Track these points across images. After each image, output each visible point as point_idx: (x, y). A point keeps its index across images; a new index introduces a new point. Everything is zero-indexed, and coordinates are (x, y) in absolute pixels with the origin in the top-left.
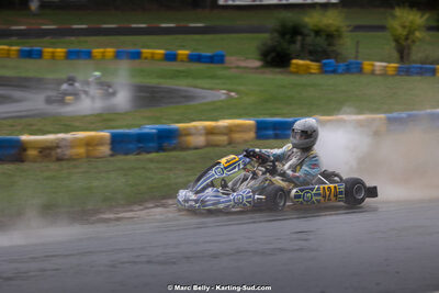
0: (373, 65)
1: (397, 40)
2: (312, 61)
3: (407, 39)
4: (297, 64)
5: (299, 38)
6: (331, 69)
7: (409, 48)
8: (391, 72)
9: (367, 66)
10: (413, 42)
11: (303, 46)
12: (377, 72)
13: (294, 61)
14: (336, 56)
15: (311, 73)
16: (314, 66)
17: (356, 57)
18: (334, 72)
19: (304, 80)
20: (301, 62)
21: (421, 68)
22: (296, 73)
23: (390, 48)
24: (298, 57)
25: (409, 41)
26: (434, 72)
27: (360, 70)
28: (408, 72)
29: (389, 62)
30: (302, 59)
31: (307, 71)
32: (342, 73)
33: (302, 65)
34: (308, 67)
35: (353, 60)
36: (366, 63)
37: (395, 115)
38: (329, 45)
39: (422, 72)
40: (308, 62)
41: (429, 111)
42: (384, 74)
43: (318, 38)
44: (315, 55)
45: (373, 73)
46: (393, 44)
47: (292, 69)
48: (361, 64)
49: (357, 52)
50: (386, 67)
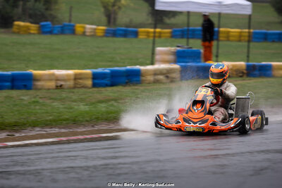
0: (84, 28)
1: (105, 7)
2: (32, 23)
3: (114, 6)
4: (18, 26)
5: (21, 3)
6: (48, 30)
7: (115, 13)
8: (100, 33)
9: (79, 28)
10: (120, 8)
11: (24, 10)
12: (88, 34)
13: (16, 23)
14: (53, 19)
15: (30, 34)
16: (33, 27)
17: (70, 21)
18: (51, 32)
19: (24, 39)
20: (22, 24)
21: (126, 31)
22: (18, 33)
23: (99, 13)
24: (19, 19)
25: (116, 7)
26: (136, 34)
27: (73, 32)
28: (114, 34)
29: (98, 26)
30: (23, 21)
31: (27, 31)
32: (56, 34)
33: (23, 27)
34: (28, 28)
35: (67, 23)
36: (78, 25)
37: (100, 70)
38: (47, 9)
39: (125, 34)
40: (28, 24)
41: (129, 67)
42: (94, 35)
43: (37, 4)
44: (35, 18)
45: (84, 34)
46: (102, 10)
47: (15, 29)
48: (74, 26)
49: (71, 16)
50: (95, 29)
